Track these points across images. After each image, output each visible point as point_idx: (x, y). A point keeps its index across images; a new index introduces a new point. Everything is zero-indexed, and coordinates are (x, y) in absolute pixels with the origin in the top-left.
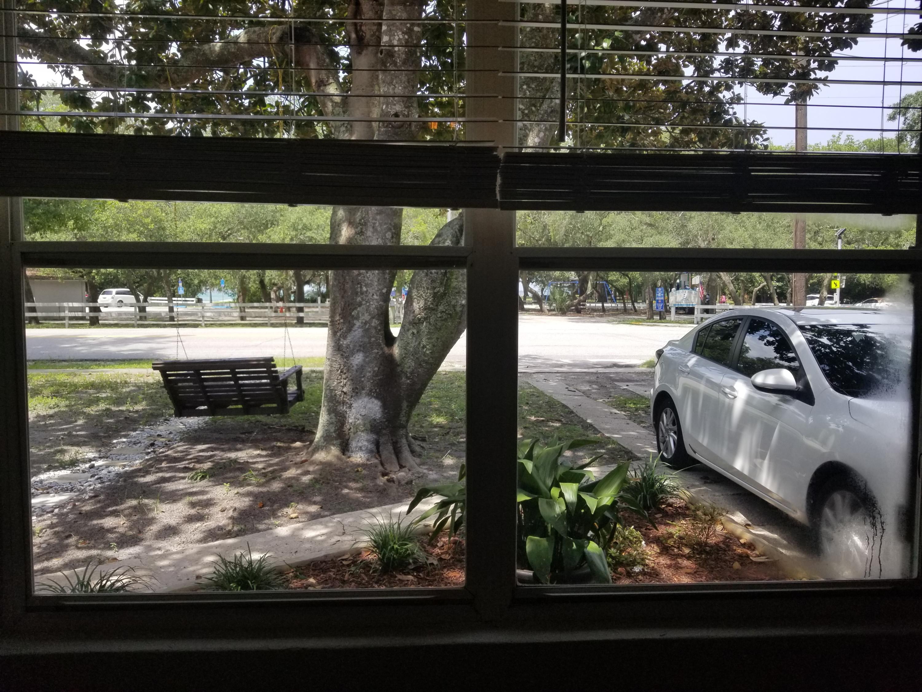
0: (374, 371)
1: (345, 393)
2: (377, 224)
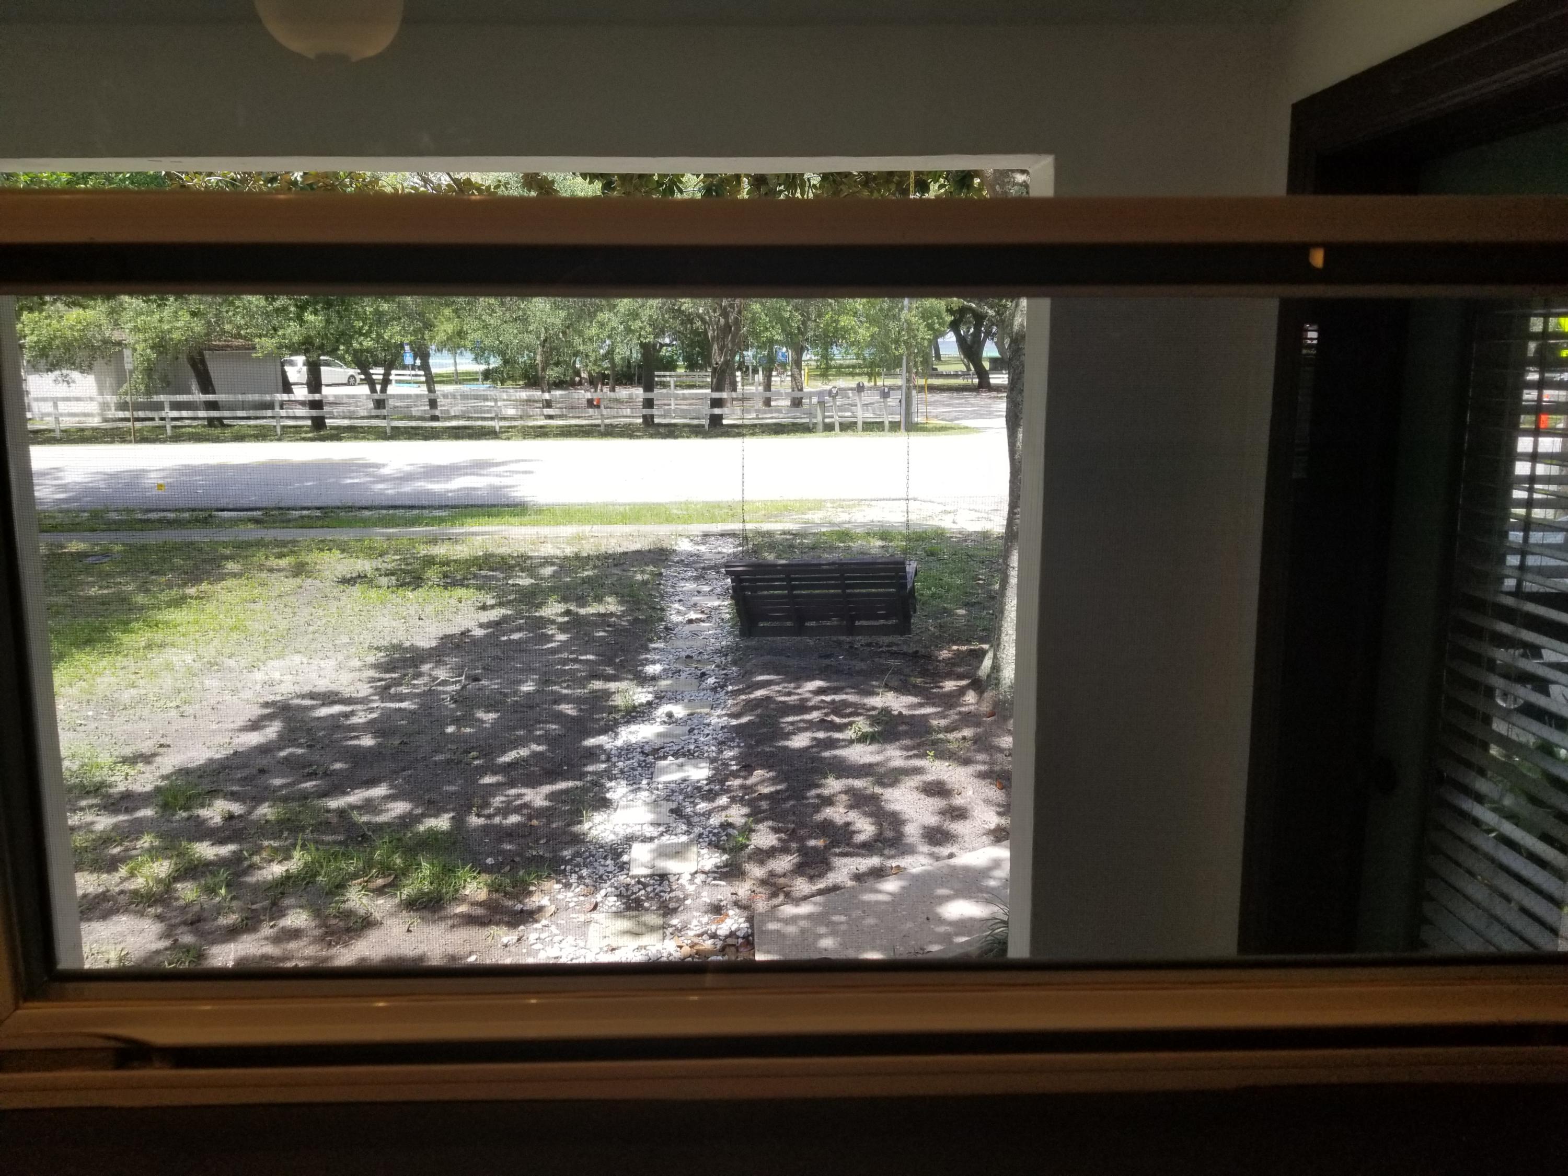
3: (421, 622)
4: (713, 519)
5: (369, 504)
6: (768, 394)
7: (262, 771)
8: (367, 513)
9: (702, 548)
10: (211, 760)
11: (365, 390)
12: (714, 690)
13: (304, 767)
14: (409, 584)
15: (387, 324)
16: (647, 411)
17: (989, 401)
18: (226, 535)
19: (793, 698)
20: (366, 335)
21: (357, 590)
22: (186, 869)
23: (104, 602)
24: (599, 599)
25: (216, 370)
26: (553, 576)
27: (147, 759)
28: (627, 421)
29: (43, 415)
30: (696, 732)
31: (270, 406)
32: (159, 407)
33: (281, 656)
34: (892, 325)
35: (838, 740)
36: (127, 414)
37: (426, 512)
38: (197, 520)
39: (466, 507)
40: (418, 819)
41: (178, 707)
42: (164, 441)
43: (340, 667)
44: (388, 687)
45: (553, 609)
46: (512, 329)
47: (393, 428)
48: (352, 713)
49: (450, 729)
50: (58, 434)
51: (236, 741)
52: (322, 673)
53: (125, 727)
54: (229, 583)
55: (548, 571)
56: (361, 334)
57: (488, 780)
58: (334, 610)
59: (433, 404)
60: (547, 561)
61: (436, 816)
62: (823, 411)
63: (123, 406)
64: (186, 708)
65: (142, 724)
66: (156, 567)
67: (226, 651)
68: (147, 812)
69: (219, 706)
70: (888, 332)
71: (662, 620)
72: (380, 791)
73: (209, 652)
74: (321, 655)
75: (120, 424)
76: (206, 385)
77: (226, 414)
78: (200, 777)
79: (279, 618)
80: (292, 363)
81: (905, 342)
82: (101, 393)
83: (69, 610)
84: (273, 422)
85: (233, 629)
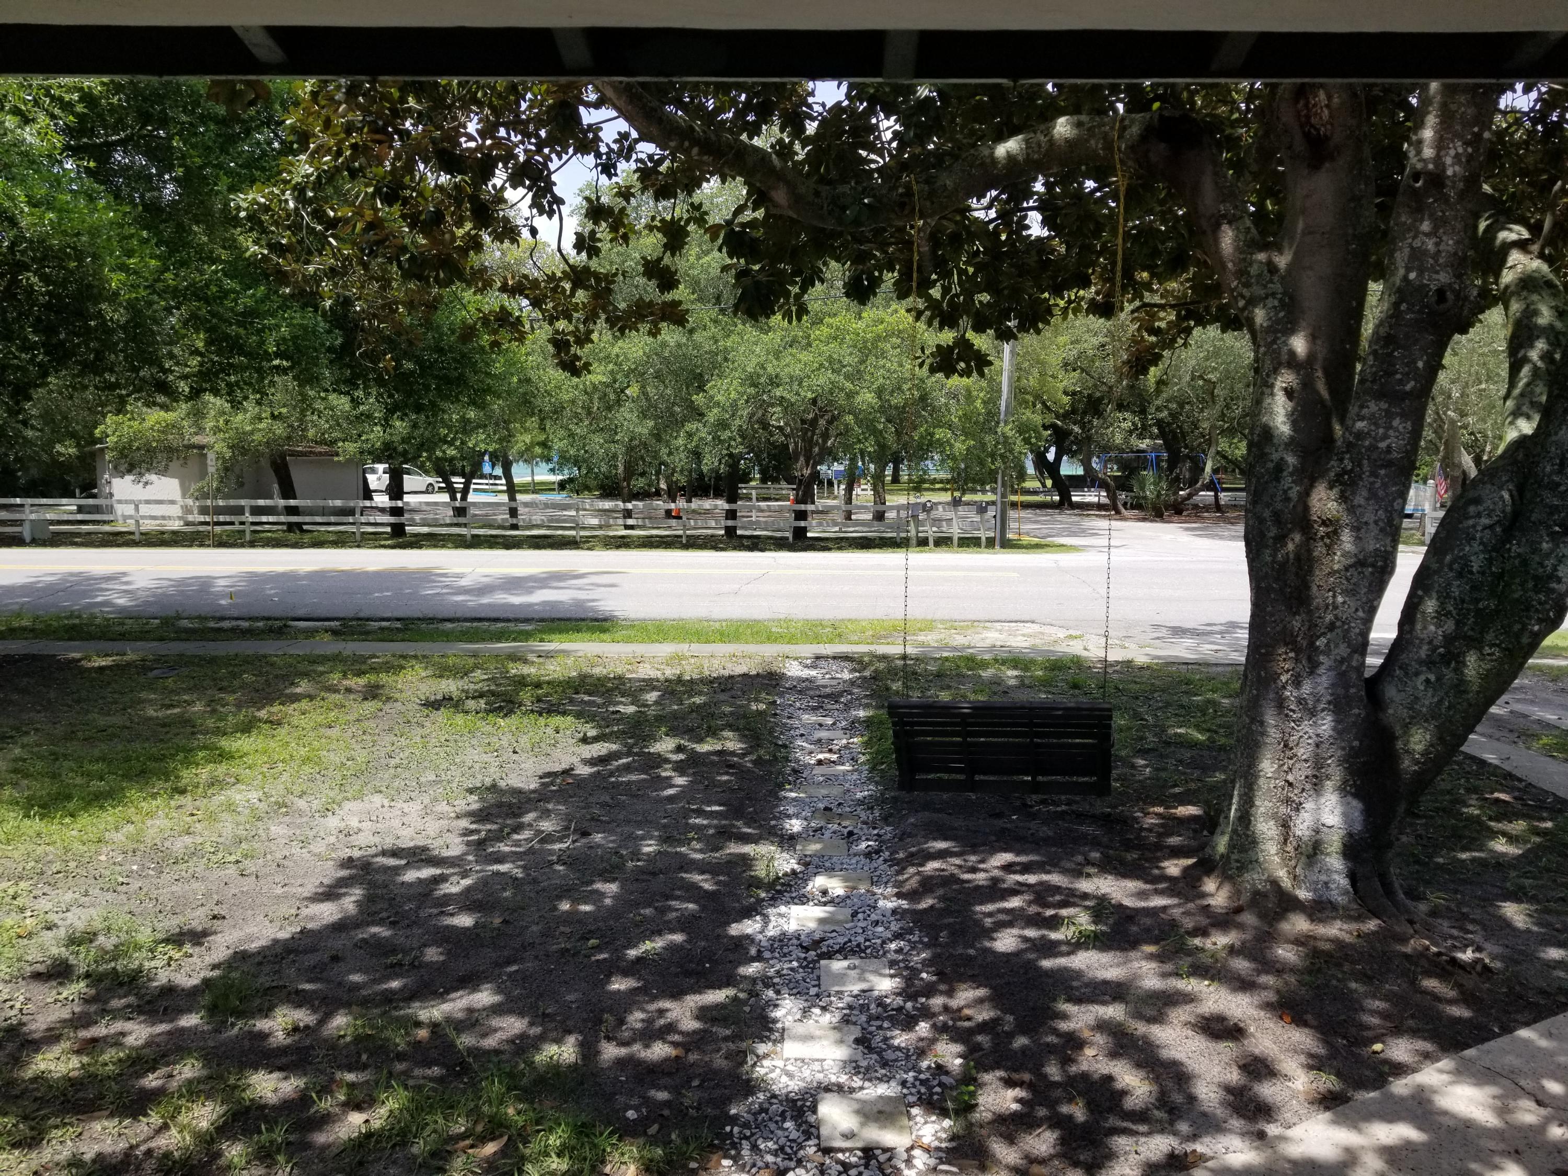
0: (1352, 748)
1: (1290, 784)
2: (1378, 485)
3: (515, 757)
4: (817, 639)
5: (451, 615)
6: (849, 507)
7: (335, 959)
8: (449, 625)
9: (813, 673)
10: (276, 941)
11: (445, 498)
12: (868, 855)
13: (386, 954)
14: (501, 708)
15: (472, 430)
16: (730, 523)
17: (1077, 519)
18: (300, 648)
19: (981, 875)
20: (451, 444)
21: (441, 716)
22: (234, 1115)
23: (165, 724)
24: (713, 732)
25: (298, 475)
26: (656, 703)
27: (197, 937)
28: (709, 532)
29: (125, 518)
30: (860, 916)
31: (351, 512)
32: (240, 511)
33: (359, 796)
34: (989, 439)
35: (1058, 943)
36: (208, 519)
37: (511, 625)
38: (271, 630)
39: (553, 620)
40: (535, 1043)
41: (238, 862)
42: (242, 546)
43: (426, 812)
44: (481, 843)
45: (665, 746)
46: (598, 439)
47: (474, 536)
48: (443, 879)
49: (565, 906)
50: (137, 537)
51: (305, 912)
52: (405, 820)
53: (174, 888)
54: (304, 704)
55: (652, 697)
56: (446, 442)
57: (619, 985)
58: (418, 739)
59: (513, 512)
60: (650, 684)
61: (558, 1041)
62: (917, 527)
63: (204, 511)
64: (246, 863)
65: (195, 885)
66: (225, 684)
67: (297, 789)
68: (190, 1021)
69: (286, 863)
70: (983, 445)
71: (787, 760)
72: (484, 997)
73: (277, 790)
74: (404, 796)
75: (201, 528)
76: (288, 491)
77: (308, 519)
78: (260, 964)
79: (357, 747)
80: (373, 471)
81: (1002, 456)
82: (184, 496)
83: (126, 732)
84: (353, 529)
85: (306, 760)
